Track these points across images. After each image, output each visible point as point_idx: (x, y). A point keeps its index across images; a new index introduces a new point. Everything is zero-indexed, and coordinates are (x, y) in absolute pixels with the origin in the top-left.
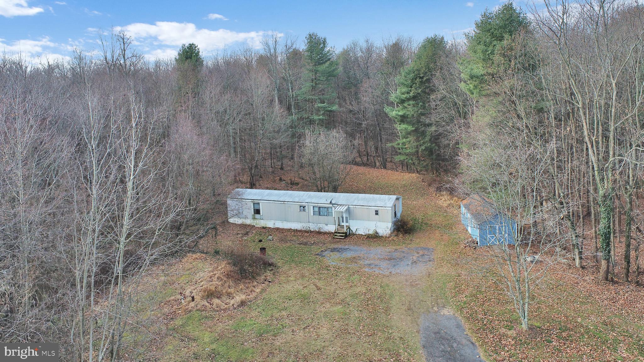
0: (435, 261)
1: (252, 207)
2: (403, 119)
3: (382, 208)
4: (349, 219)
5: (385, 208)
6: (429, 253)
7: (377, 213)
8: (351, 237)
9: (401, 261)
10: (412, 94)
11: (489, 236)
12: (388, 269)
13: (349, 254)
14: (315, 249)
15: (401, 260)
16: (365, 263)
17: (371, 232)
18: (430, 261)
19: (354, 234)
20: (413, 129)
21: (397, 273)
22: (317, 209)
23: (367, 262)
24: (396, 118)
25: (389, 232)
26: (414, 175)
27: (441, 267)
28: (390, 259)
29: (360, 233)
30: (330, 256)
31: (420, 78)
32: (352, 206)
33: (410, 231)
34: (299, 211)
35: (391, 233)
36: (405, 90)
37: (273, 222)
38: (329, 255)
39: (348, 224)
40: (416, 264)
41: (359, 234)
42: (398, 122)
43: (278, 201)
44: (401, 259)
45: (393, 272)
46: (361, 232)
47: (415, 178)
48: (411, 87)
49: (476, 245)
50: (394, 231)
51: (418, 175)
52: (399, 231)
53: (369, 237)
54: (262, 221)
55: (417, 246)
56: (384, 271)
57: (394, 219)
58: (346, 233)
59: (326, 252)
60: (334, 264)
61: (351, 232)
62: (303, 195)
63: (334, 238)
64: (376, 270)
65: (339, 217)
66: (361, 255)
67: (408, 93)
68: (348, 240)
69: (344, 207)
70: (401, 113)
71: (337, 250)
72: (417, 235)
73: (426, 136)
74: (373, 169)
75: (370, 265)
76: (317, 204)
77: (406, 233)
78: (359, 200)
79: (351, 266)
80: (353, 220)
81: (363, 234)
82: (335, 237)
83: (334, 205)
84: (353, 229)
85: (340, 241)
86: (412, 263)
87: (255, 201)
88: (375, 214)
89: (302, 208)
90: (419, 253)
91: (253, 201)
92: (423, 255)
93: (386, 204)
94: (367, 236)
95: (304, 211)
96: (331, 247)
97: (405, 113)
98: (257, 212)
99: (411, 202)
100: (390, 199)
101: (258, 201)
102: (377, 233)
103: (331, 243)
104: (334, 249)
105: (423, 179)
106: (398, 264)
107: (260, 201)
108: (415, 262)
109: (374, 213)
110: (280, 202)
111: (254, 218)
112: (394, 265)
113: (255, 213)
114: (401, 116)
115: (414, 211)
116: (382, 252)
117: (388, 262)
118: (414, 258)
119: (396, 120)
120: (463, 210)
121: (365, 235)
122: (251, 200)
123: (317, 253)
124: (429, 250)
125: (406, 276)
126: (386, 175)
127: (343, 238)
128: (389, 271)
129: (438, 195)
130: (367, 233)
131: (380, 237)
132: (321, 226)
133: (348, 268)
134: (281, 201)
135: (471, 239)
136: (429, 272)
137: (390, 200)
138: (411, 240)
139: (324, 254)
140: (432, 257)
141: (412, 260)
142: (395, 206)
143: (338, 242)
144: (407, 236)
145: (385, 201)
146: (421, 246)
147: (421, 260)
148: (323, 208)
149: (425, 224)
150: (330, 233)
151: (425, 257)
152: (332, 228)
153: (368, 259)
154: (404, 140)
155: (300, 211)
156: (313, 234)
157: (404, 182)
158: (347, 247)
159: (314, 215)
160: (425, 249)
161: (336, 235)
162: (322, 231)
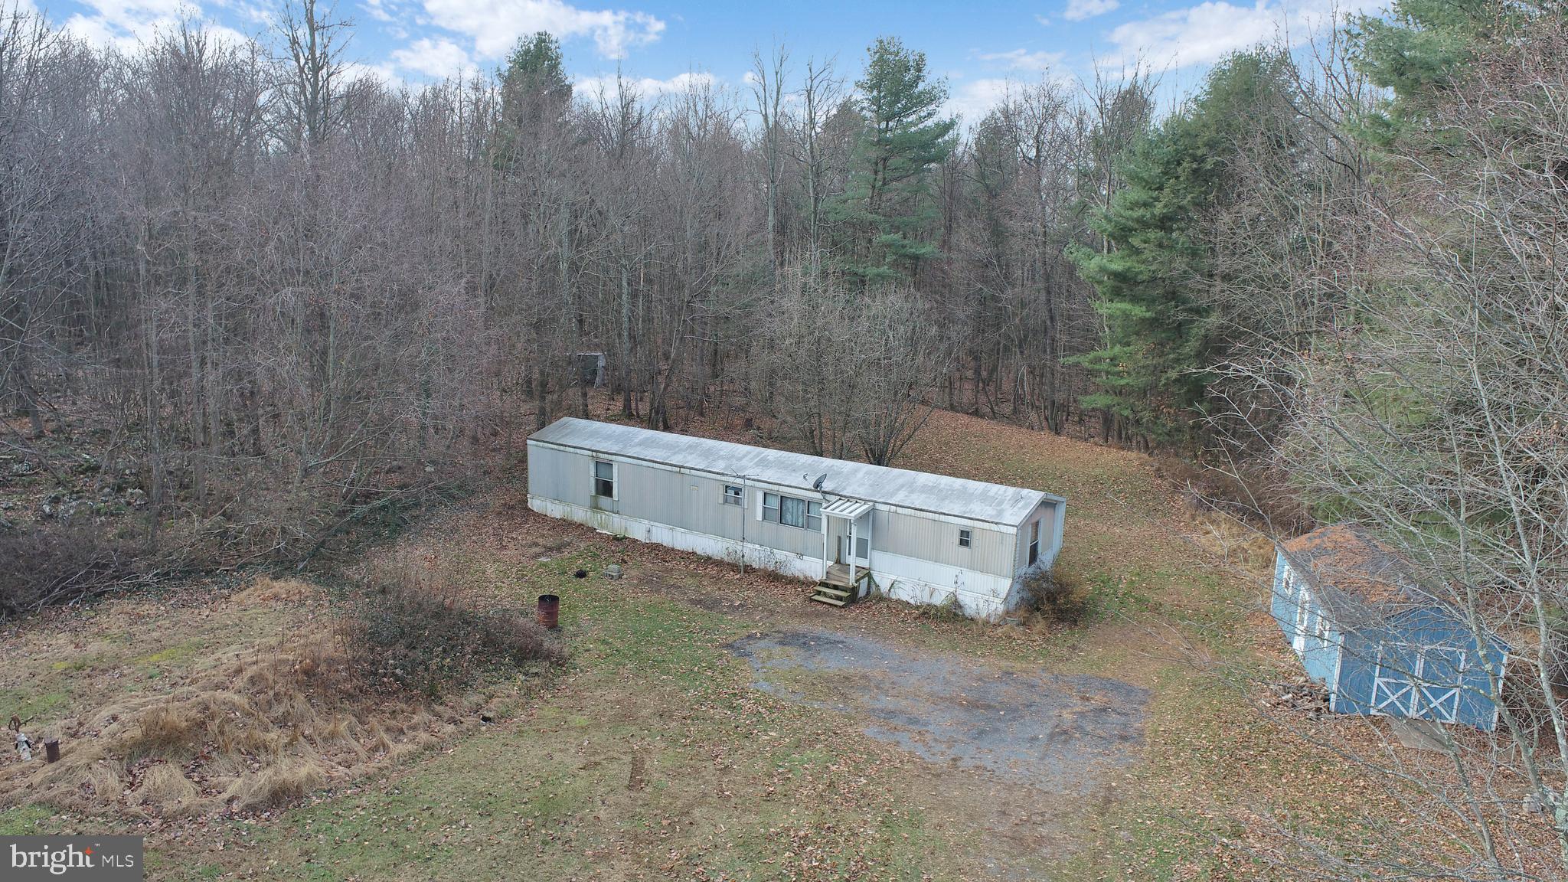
0: (1142, 744)
1: (593, 472)
2: (1123, 284)
3: (986, 526)
4: (873, 549)
5: (994, 527)
6: (1128, 706)
7: (965, 538)
8: (868, 604)
9: (1014, 719)
10: (1159, 209)
11: (1377, 681)
12: (952, 742)
13: (832, 664)
14: (732, 626)
15: (1014, 713)
16: (878, 706)
17: (939, 600)
18: (1124, 738)
19: (881, 598)
20: (1148, 315)
21: (978, 767)
22: (774, 503)
23: (887, 702)
24: (1100, 282)
25: (1001, 608)
26: (1133, 455)
27: (1164, 772)
28: (973, 706)
29: (905, 597)
30: (769, 657)
31: (1194, 159)
32: (886, 508)
33: (1079, 616)
34: (721, 501)
35: (1007, 613)
36: (1136, 194)
37: (645, 524)
38: (764, 654)
39: (864, 563)
40: (1066, 742)
41: (898, 601)
42: (1105, 294)
43: (663, 463)
44: (1015, 710)
45: (966, 763)
46: (904, 594)
47: (1136, 463)
48: (1160, 188)
49: (1320, 704)
50: (1018, 606)
51: (1146, 456)
52: (1038, 609)
53: (927, 614)
54: (616, 518)
55: (1088, 674)
56: (933, 751)
57: (1025, 569)
58: (854, 590)
59: (762, 643)
60: (765, 687)
61: (873, 589)
62: (744, 456)
63: (812, 600)
64: (903, 737)
65: (839, 538)
66: (876, 674)
67: (1145, 205)
68: (855, 612)
69: (858, 505)
70: (1117, 266)
71: (802, 641)
72: (1100, 632)
73: (1187, 341)
74: (1014, 428)
75: (890, 714)
76: (776, 488)
77: (1061, 620)
78: (912, 492)
79: (822, 706)
80: (885, 550)
81: (912, 602)
82: (817, 597)
83: (828, 497)
84: (883, 581)
85: (827, 614)
86: (1051, 737)
87: (600, 455)
88: (957, 541)
89: (731, 493)
90: (1088, 699)
91: (594, 454)
92: (1105, 710)
93: (1000, 513)
94: (921, 610)
95: (737, 502)
96: (784, 629)
97: (1129, 268)
98: (605, 488)
99: (1105, 529)
100: (1016, 500)
101: (610, 457)
102: (956, 604)
103: (794, 613)
104: (795, 636)
105: (1159, 469)
106: (996, 730)
107: (614, 457)
108: (1065, 732)
109: (957, 538)
110: (669, 468)
111: (596, 507)
112: (982, 732)
113: (598, 492)
114: (1116, 275)
115: (1111, 555)
116: (953, 673)
117: (963, 716)
118: (1066, 715)
119: (1099, 289)
120: (1284, 570)
121: (918, 607)
122: (590, 453)
123: (730, 640)
124: (1129, 693)
125: (1009, 788)
126: (1047, 446)
127: (841, 603)
128: (952, 753)
129: (1199, 519)
130: (926, 599)
131: (965, 618)
132: (780, 555)
133: (804, 712)
134: (671, 465)
135: (1302, 679)
136: (1110, 789)
137: (1020, 504)
138: (1074, 647)
139: (752, 647)
140: (1137, 725)
141: (1055, 721)
142: (1037, 524)
143: (818, 615)
144: (1063, 632)
145: (1000, 503)
146: (1102, 674)
147: (1089, 729)
148: (795, 502)
149: (1138, 600)
150: (806, 583)
151: (1110, 720)
152: (814, 568)
153: (894, 692)
154: (1117, 349)
155: (726, 501)
156: (752, 578)
157: (1098, 471)
158: (839, 635)
159: (764, 518)
160: (1116, 687)
161: (819, 593)
162: (781, 572)
